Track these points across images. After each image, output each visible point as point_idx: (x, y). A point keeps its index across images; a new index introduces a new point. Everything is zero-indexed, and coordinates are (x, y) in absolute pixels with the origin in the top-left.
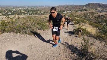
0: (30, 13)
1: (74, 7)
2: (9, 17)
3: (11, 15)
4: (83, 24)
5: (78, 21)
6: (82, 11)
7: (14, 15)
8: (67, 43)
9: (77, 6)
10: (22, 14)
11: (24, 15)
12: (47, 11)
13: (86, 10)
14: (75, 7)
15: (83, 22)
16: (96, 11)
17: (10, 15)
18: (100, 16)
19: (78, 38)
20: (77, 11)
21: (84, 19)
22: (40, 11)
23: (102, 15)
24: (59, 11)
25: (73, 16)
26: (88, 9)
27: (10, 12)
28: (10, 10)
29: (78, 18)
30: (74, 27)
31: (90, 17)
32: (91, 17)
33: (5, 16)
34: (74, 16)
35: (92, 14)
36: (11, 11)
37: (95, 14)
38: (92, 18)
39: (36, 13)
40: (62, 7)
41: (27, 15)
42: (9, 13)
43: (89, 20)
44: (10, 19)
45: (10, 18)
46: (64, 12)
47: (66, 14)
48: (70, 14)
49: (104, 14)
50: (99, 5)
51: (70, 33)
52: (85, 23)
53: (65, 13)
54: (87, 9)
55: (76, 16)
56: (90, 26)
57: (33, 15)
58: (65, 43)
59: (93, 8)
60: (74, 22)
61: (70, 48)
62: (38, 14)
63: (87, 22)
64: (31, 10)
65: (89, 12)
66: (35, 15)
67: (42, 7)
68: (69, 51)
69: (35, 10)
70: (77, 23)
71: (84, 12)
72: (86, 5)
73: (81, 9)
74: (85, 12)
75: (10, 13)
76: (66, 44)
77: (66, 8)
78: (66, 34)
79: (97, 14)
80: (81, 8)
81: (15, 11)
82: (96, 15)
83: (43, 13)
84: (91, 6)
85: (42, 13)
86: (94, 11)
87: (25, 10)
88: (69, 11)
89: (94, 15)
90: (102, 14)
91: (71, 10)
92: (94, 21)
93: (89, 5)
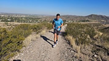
0: (30, 21)
3: (11, 21)
6: (84, 22)
9: (79, 17)
11: (23, 22)
12: (48, 19)
13: (88, 21)
14: (77, 17)
16: (99, 22)
17: (9, 21)
22: (40, 20)
23: (107, 27)
26: (91, 20)
33: (4, 23)
35: (97, 25)
36: (11, 18)
37: (100, 25)
39: (37, 21)
40: (63, 16)
41: (27, 22)
42: (8, 20)
53: (66, 22)
54: (89, 20)
57: (33, 23)
59: (95, 19)
62: (38, 22)
64: (32, 18)
65: (92, 23)
66: (35, 23)
67: (44, 16)
69: (36, 18)
72: (89, 17)
73: (83, 19)
74: (88, 23)
77: (67, 18)
79: (102, 26)
84: (93, 18)
85: (42, 21)
86: (97, 22)
88: (70, 21)
89: (99, 27)
91: (72, 20)
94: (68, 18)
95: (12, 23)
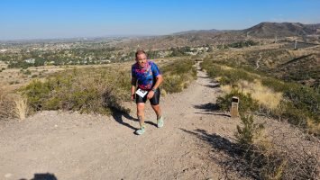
0: (90, 58)
1: (218, 35)
2: (29, 73)
3: (36, 65)
4: (246, 83)
5: (229, 76)
6: (241, 47)
7: (43, 65)
8: (203, 131)
9: (226, 33)
10: (66, 61)
11: (72, 64)
13: (252, 43)
14: (220, 36)
15: (245, 79)
16: (282, 44)
17: (30, 65)
18: (295, 60)
19: (230, 120)
20: (226, 47)
21: (249, 70)
22: (117, 52)
23: (301, 55)
24: (172, 49)
25: (214, 62)
26: (259, 40)
27: (33, 57)
28: (32, 53)
29: (231, 66)
30: (219, 91)
31: (267, 62)
32: (270, 63)
33: (18, 70)
34: (219, 62)
35: (272, 53)
36: (34, 55)
37: (281, 53)
38: (274, 66)
39: (108, 59)
40: (181, 36)
41: (81, 64)
42: (28, 61)
43: (263, 72)
44: (33, 77)
45: (33, 74)
46: (188, 50)
47: (193, 57)
48: (205, 56)
49: (306, 54)
50: (291, 28)
51: (209, 107)
52: (251, 80)
53: (191, 53)
54: (254, 40)
55: (223, 63)
56: (266, 88)
57: (98, 63)
58: (199, 130)
59: (272, 37)
60: (218, 78)
61: (209, 140)
62: (113, 61)
63: (256, 78)
64: (93, 51)
65: (262, 48)
66: (105, 63)
67: (124, 40)
68: (208, 147)
69: (103, 50)
70: (228, 83)
71: (246, 49)
72: (252, 30)
74: (251, 48)
75: (33, 61)
76: (201, 134)
77: (192, 41)
78: (199, 110)
79: (286, 54)
80: (237, 40)
81: (46, 55)
82: (282, 56)
83: (126, 57)
84: (266, 33)
85: (124, 55)
86: (276, 46)
87: (75, 51)
88: (202, 48)
89: (279, 57)
90: (301, 52)
91: (207, 46)
92: (280, 75)
93: (259, 27)
94: (194, 39)
95: (40, 69)
